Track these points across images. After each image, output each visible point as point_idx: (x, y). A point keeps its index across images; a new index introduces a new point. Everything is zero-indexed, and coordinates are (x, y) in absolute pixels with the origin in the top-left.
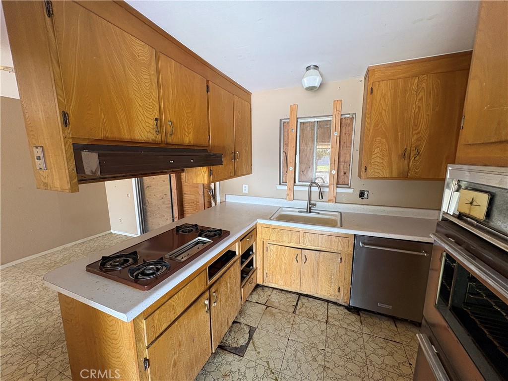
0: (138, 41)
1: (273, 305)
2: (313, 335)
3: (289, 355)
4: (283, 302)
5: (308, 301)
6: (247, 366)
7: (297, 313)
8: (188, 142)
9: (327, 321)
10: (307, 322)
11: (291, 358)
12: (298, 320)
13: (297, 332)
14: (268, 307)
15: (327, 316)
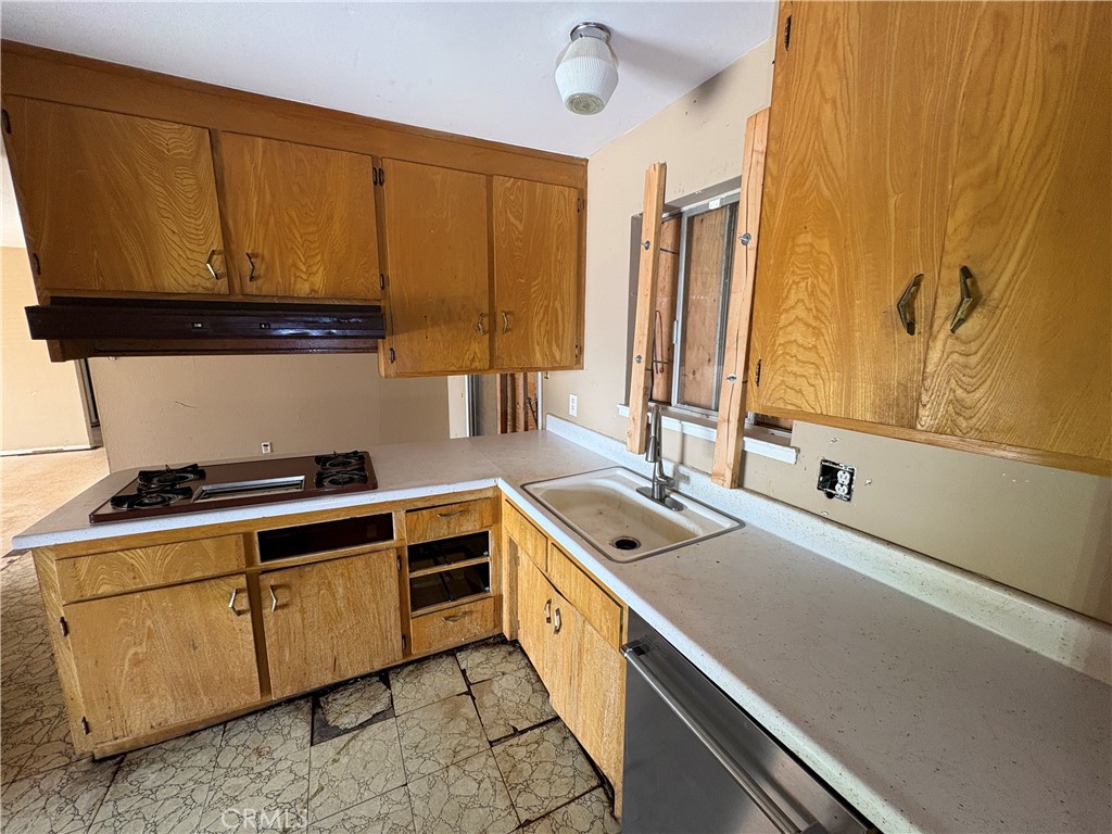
0: (167, 126)
1: (481, 697)
2: (452, 822)
3: (362, 813)
4: (506, 705)
5: (558, 742)
6: (293, 767)
7: (498, 749)
8: (308, 290)
9: (528, 822)
10: (486, 784)
11: (356, 822)
12: (475, 765)
13: (440, 785)
14: (469, 693)
15: (548, 814)
